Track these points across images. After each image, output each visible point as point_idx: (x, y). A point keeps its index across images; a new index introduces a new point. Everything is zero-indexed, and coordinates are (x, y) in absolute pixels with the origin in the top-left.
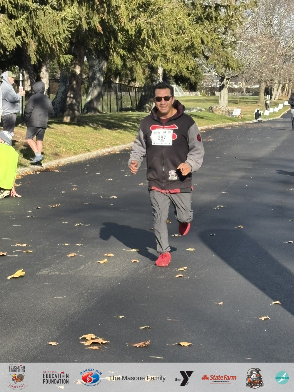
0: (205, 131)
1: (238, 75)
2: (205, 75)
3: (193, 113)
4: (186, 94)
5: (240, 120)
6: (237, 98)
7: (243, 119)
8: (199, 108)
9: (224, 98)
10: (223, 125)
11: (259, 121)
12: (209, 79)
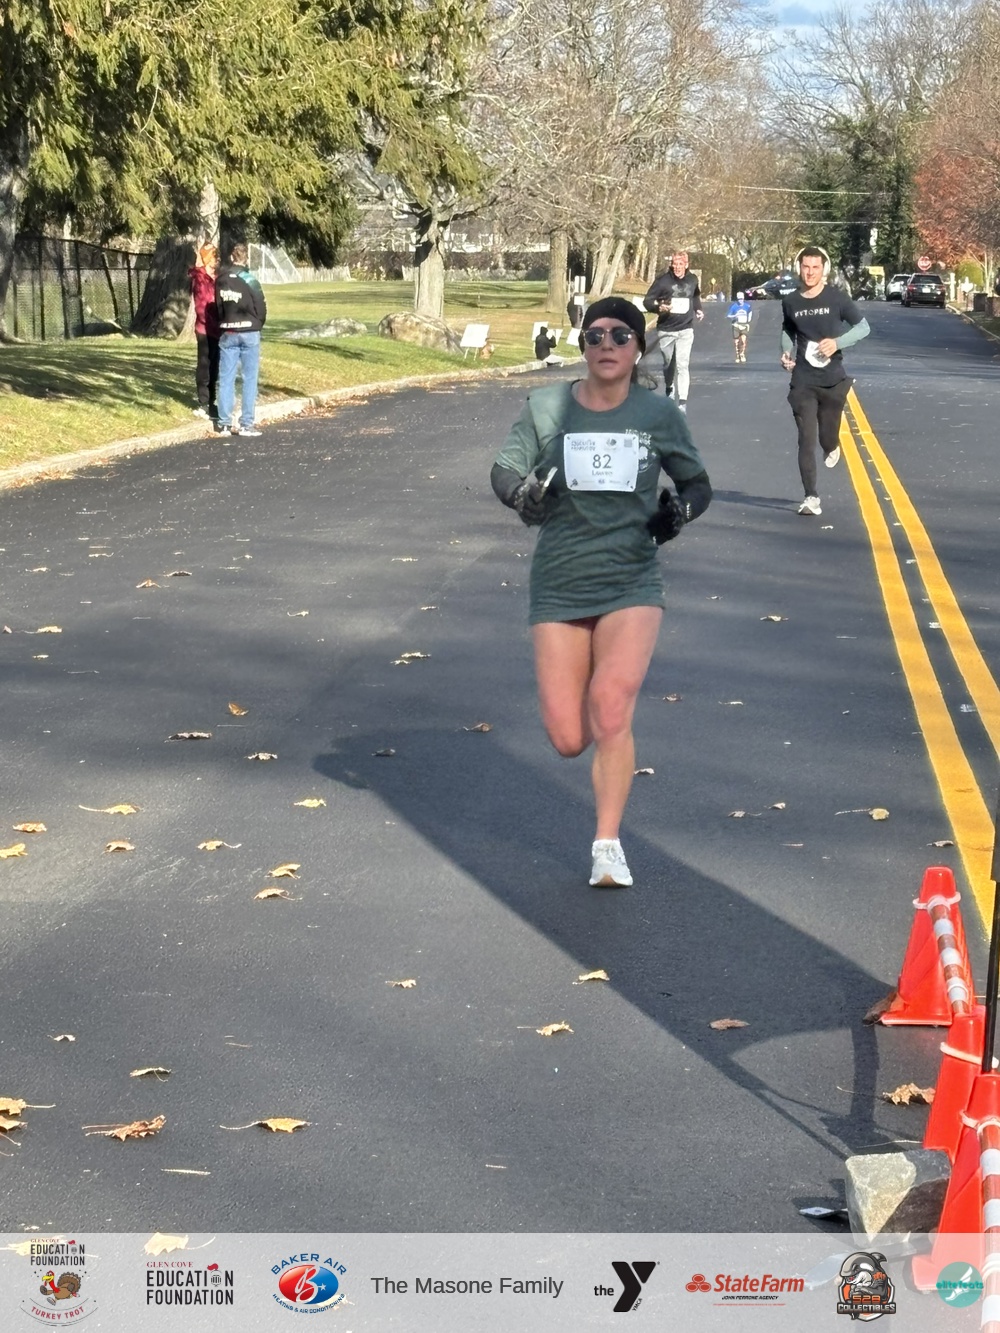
0: (366, 402)
1: (476, 210)
2: (367, 212)
3: (326, 339)
4: (304, 275)
5: (486, 362)
6: (473, 289)
7: (495, 360)
8: (345, 323)
9: (429, 290)
10: (425, 379)
11: (549, 364)
12: (379, 222)
